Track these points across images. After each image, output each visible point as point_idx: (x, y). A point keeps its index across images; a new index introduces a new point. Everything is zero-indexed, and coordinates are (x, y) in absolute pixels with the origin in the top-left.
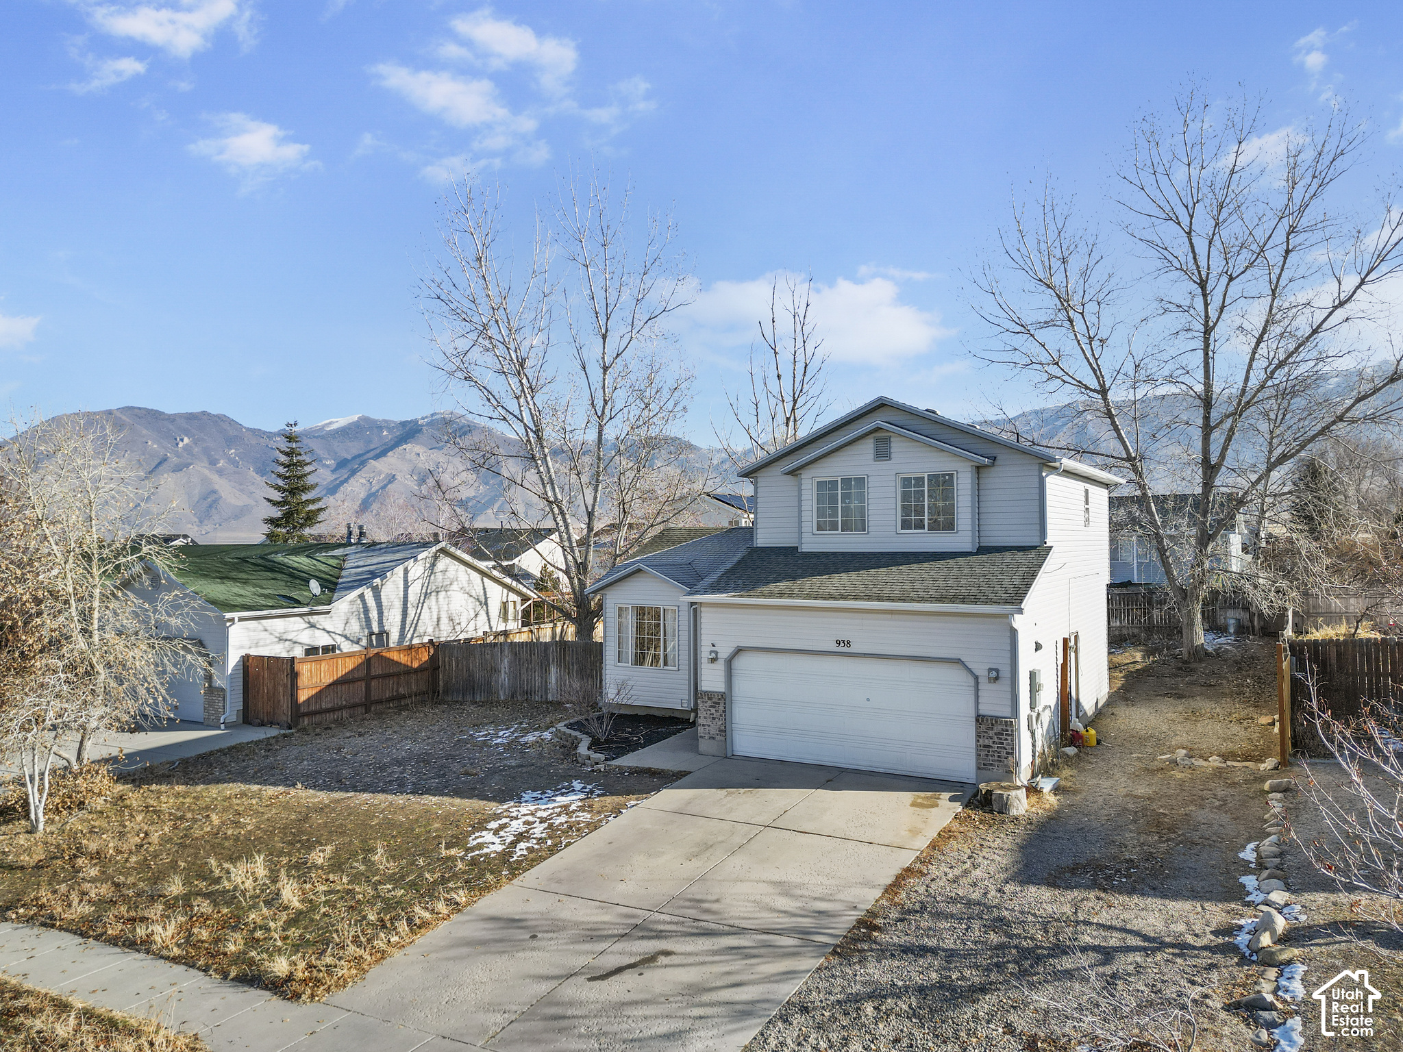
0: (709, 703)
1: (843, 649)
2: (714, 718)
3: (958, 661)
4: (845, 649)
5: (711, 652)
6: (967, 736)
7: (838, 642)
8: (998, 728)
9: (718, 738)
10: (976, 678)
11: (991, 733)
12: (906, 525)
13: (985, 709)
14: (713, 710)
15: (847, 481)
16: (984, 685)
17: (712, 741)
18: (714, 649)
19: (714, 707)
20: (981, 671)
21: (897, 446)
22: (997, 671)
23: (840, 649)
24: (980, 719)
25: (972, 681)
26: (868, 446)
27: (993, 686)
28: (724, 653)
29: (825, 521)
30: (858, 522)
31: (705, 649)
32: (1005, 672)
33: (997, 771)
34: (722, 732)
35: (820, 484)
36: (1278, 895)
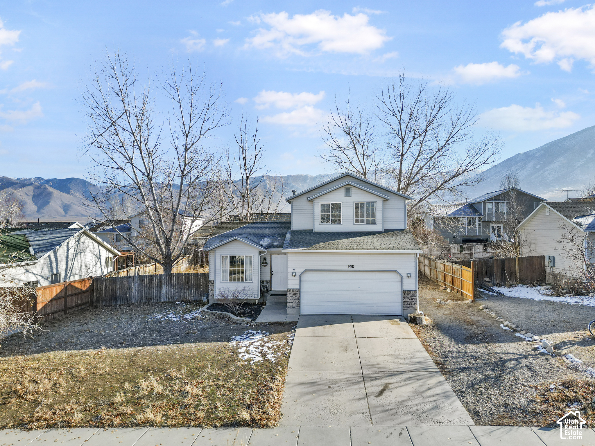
0: (293, 293)
1: (351, 268)
2: (295, 300)
3: (396, 271)
4: (352, 269)
5: (293, 273)
6: (398, 298)
7: (349, 266)
8: (411, 295)
9: (297, 307)
10: (402, 277)
11: (408, 296)
12: (357, 221)
13: (405, 288)
14: (294, 296)
15: (333, 205)
16: (405, 279)
17: (294, 309)
18: (294, 271)
19: (295, 295)
20: (404, 274)
21: (354, 191)
22: (410, 274)
23: (350, 269)
24: (404, 292)
25: (400, 278)
26: (342, 191)
27: (409, 279)
28: (298, 273)
29: (325, 219)
30: (338, 220)
31: (290, 271)
32: (413, 274)
33: (411, 310)
34: (299, 305)
35: (322, 205)
36: (536, 337)
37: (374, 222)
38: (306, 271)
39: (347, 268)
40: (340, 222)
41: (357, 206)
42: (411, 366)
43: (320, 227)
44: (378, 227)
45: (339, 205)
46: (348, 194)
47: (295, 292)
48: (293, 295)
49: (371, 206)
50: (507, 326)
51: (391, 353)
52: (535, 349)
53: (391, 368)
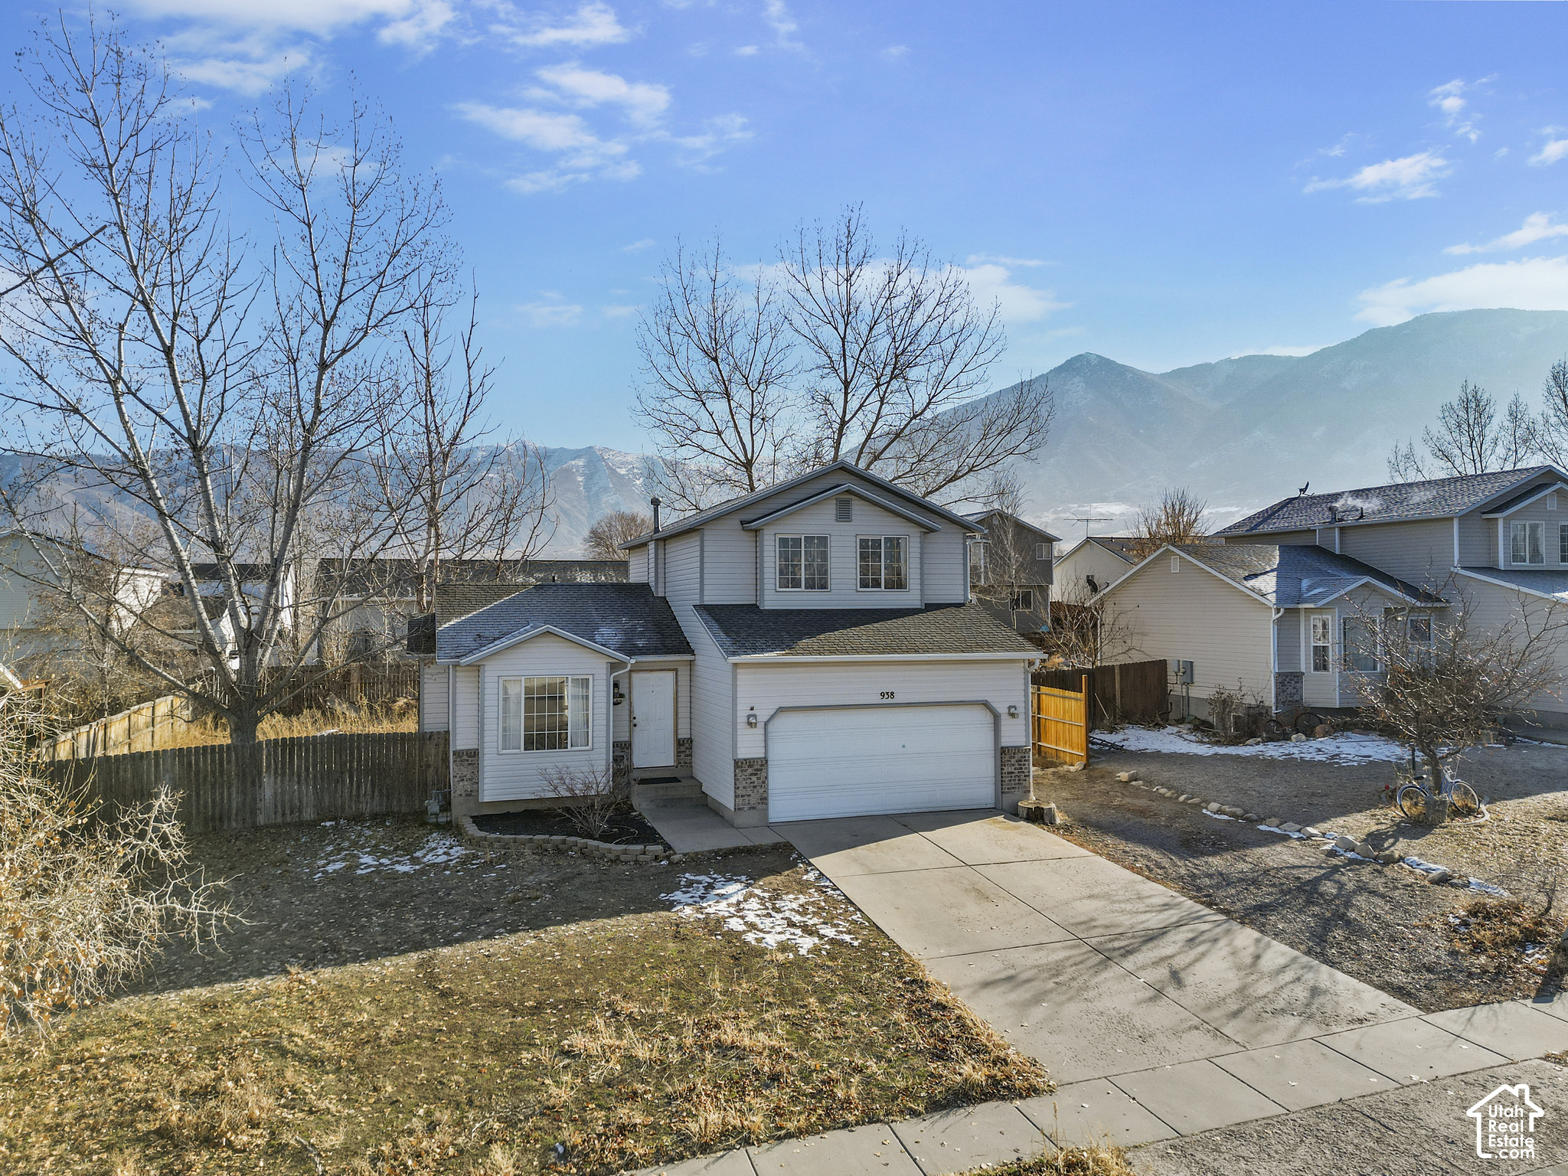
0: (750, 771)
1: (888, 702)
2: (755, 787)
3: (986, 705)
4: (890, 701)
5: (749, 716)
6: (986, 767)
7: (883, 695)
8: (1018, 756)
9: (760, 807)
10: (997, 717)
11: (1013, 761)
12: (864, 584)
13: (1006, 741)
14: (754, 778)
15: (809, 539)
16: (1005, 721)
17: (752, 811)
18: (752, 712)
19: (756, 774)
20: (1002, 709)
21: (857, 508)
22: (1015, 707)
23: (885, 701)
24: (1002, 751)
25: (989, 718)
26: (830, 509)
27: (1013, 721)
28: (763, 716)
29: (789, 579)
30: (819, 582)
31: (742, 713)
32: (1021, 710)
33: (1018, 793)
34: (764, 800)
35: (784, 542)
36: (1311, 830)
37: (902, 585)
38: (781, 710)
39: (878, 700)
40: (824, 584)
41: (864, 543)
43: (776, 598)
44: (909, 598)
45: (823, 541)
47: (755, 767)
48: (751, 774)
49: (895, 549)
50: (1219, 812)
53: (1128, 923)
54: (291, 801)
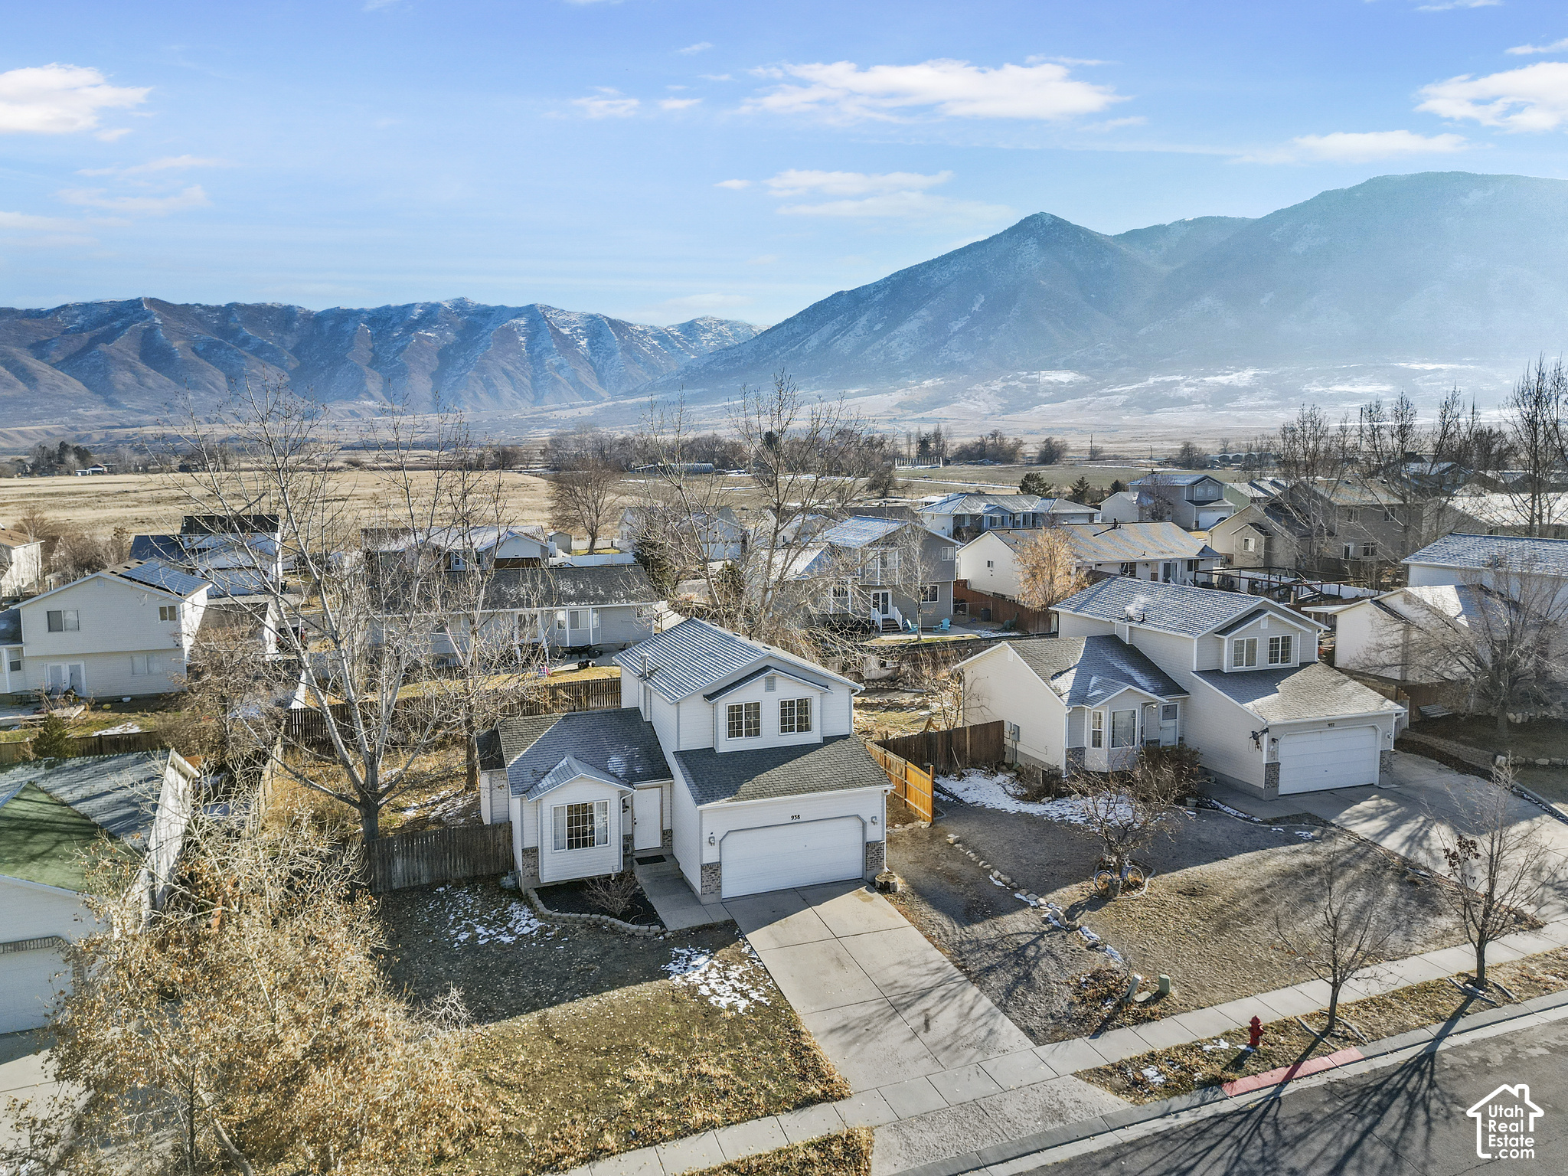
2: (714, 880)
3: (858, 816)
4: (797, 820)
5: (710, 838)
6: (858, 854)
7: (791, 816)
8: (876, 848)
9: (716, 891)
11: (874, 850)
12: (784, 730)
13: (869, 839)
14: (713, 875)
15: (748, 706)
16: (870, 826)
17: (712, 895)
18: (712, 836)
20: (868, 819)
21: (781, 683)
22: (875, 817)
23: (794, 821)
24: (868, 845)
25: (861, 826)
26: (763, 687)
27: (874, 825)
28: (718, 838)
29: (734, 731)
30: (755, 730)
31: (705, 839)
32: (879, 818)
33: (876, 870)
34: (719, 887)
35: (731, 708)
36: (1042, 901)
37: (808, 728)
38: (729, 832)
39: (789, 820)
40: (757, 733)
41: (783, 704)
42: (933, 978)
43: (726, 745)
44: (813, 737)
45: (757, 706)
46: (770, 686)
47: (714, 868)
48: (712, 872)
49: (804, 705)
50: (998, 879)
51: (898, 959)
52: (1046, 921)
53: (913, 984)
54: (413, 873)
